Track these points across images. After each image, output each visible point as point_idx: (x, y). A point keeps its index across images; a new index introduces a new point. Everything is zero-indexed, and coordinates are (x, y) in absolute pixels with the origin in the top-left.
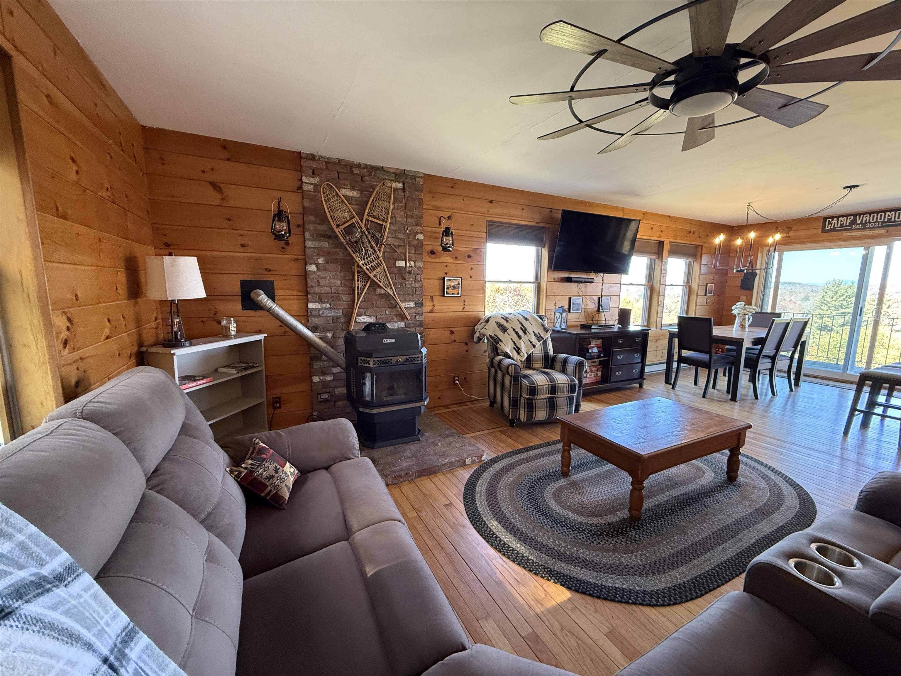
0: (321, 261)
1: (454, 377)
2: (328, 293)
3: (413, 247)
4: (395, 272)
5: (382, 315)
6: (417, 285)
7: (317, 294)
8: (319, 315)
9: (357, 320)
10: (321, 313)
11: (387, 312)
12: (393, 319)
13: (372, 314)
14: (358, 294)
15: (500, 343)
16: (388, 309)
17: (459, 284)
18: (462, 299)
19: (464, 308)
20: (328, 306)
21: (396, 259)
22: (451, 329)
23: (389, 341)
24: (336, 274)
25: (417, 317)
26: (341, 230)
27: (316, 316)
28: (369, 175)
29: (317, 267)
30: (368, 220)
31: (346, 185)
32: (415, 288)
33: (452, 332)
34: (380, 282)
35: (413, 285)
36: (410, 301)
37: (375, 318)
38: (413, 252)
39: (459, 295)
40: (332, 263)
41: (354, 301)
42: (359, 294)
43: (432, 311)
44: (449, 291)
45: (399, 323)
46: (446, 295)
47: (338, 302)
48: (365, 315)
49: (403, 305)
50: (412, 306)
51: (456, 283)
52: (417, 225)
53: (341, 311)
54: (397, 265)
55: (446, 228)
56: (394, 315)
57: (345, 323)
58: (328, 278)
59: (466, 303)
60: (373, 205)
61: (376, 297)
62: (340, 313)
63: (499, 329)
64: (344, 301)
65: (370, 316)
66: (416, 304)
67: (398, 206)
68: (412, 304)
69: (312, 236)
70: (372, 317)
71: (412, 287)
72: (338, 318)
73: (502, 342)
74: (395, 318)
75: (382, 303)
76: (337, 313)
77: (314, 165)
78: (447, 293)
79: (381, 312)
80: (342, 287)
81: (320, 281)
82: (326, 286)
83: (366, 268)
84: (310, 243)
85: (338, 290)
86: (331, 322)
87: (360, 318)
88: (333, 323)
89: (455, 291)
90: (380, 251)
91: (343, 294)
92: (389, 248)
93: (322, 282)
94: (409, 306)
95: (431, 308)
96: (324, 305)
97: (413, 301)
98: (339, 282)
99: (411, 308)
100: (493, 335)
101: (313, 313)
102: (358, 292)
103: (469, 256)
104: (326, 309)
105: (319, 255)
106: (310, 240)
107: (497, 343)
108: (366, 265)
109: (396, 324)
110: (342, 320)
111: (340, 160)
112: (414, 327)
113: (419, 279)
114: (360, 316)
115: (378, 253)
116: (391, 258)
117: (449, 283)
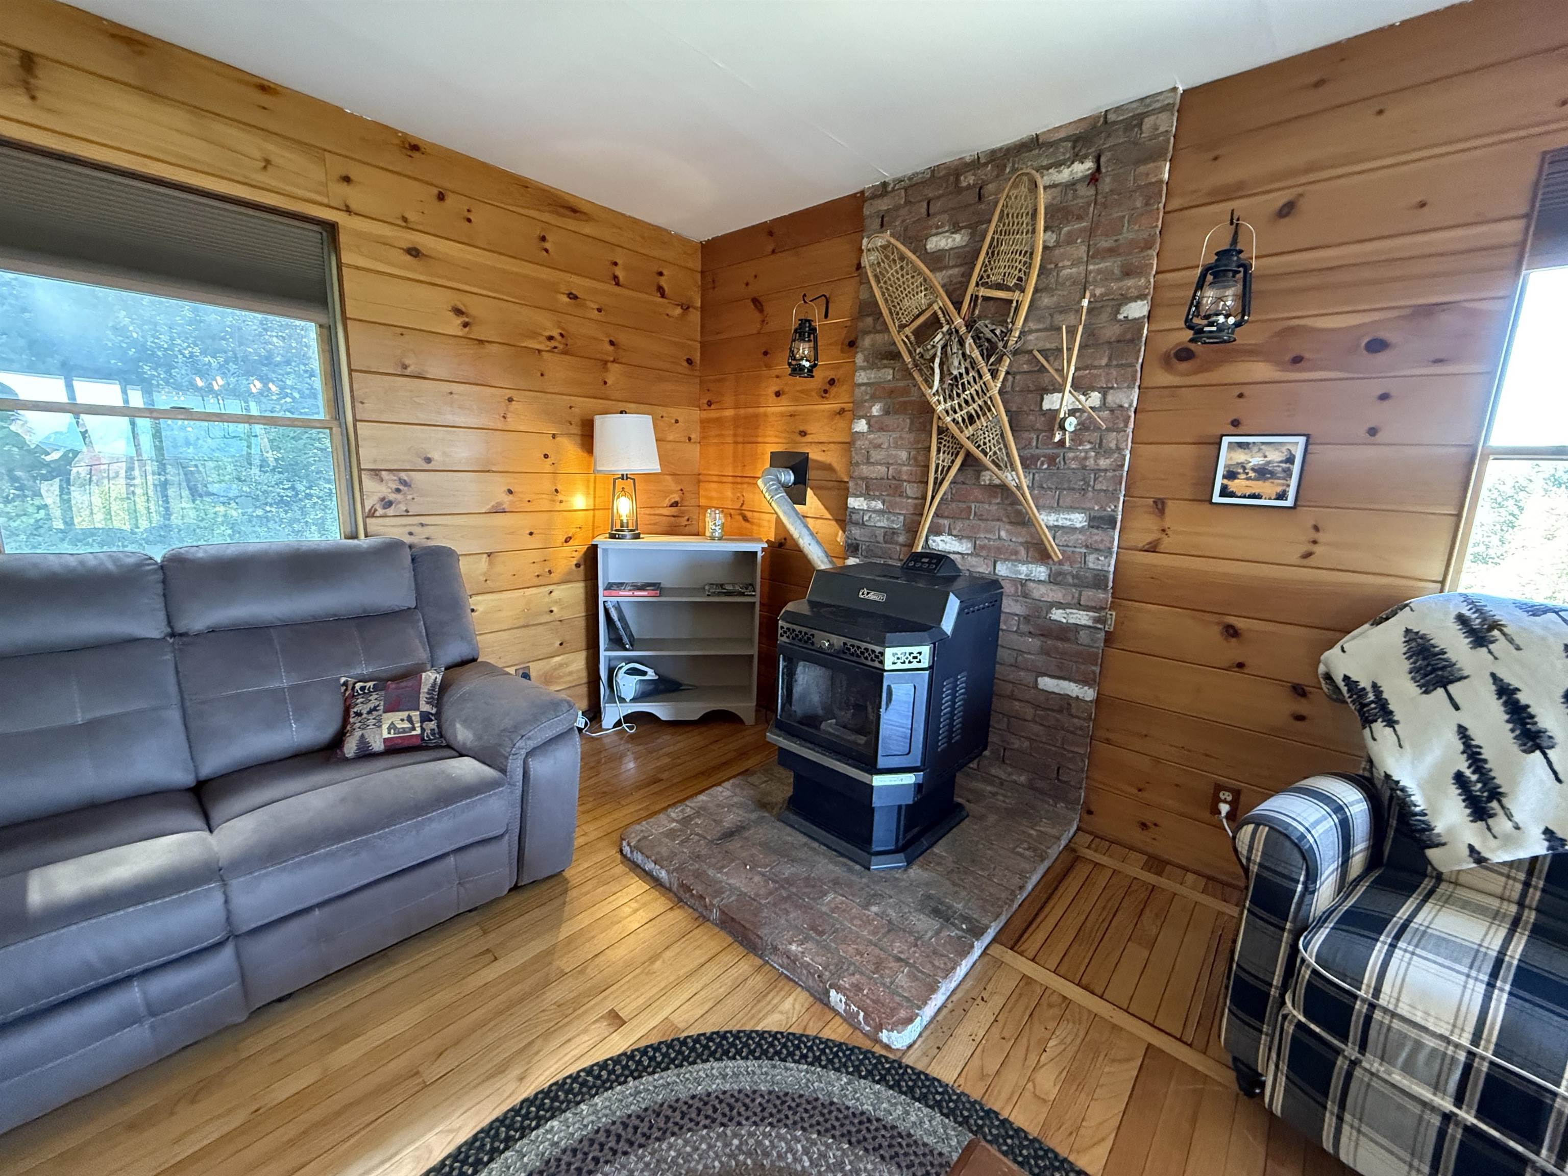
0: (876, 410)
1: (1219, 788)
2: (882, 479)
3: (1106, 347)
4: (1038, 426)
5: (989, 539)
6: (1104, 463)
7: (863, 479)
8: (863, 524)
9: (930, 542)
10: (866, 518)
11: (1003, 534)
12: (1016, 553)
13: (964, 533)
14: (935, 483)
15: (1379, 727)
16: (1008, 527)
17: (1290, 460)
18: (1308, 516)
19: (1308, 555)
20: (879, 505)
21: (1044, 391)
22: (1232, 620)
23: (873, 596)
24: (901, 437)
25: (1091, 558)
26: (907, 337)
27: (857, 524)
28: (998, 176)
29: (868, 423)
30: (977, 296)
31: (942, 226)
32: (1097, 471)
33: (1232, 632)
34: (986, 454)
35: (1090, 463)
36: (1072, 509)
37: (969, 545)
38: (1104, 362)
39: (1289, 502)
40: (896, 413)
41: (924, 498)
42: (938, 484)
43: (1153, 548)
44: (1233, 485)
45: (1032, 567)
46: (1216, 498)
47: (898, 499)
48: (950, 534)
49: (1045, 519)
50: (1078, 525)
51: (1275, 456)
52: (1127, 273)
53: (902, 518)
54: (1046, 406)
55: (1217, 254)
56: (1022, 544)
57: (904, 546)
58: (885, 446)
59: (1321, 537)
60: (992, 253)
61: (977, 493)
62: (898, 523)
63: (1407, 665)
64: (908, 497)
65: (960, 537)
66: (1091, 519)
67: (1069, 232)
68: (1078, 519)
69: (866, 360)
70: (964, 541)
71: (1084, 467)
72: (894, 532)
73: (1391, 723)
74: (1023, 552)
75: (994, 508)
76: (893, 522)
77: (883, 205)
78: (1224, 492)
79: (988, 531)
80: (908, 465)
81: (872, 453)
82: (881, 464)
83: (954, 420)
84: (863, 374)
85: (900, 472)
86: (881, 539)
87: (938, 539)
88: (886, 542)
89: (1268, 488)
90: (994, 374)
91: (909, 482)
92: (1029, 362)
93: (876, 455)
94: (1068, 523)
95: (1150, 538)
96: (873, 503)
97: (1081, 510)
98: (904, 455)
99: (1073, 529)
100: (1365, 683)
101: (854, 517)
102: (936, 479)
103: (1377, 346)
104: (875, 511)
105: (874, 398)
106: (863, 368)
107: (1367, 721)
108: (955, 412)
109: (1023, 568)
110: (901, 539)
111: (933, 170)
112: (1075, 585)
113: (1113, 445)
114: (938, 533)
115: (987, 377)
116: (1032, 387)
117: (1240, 456)
